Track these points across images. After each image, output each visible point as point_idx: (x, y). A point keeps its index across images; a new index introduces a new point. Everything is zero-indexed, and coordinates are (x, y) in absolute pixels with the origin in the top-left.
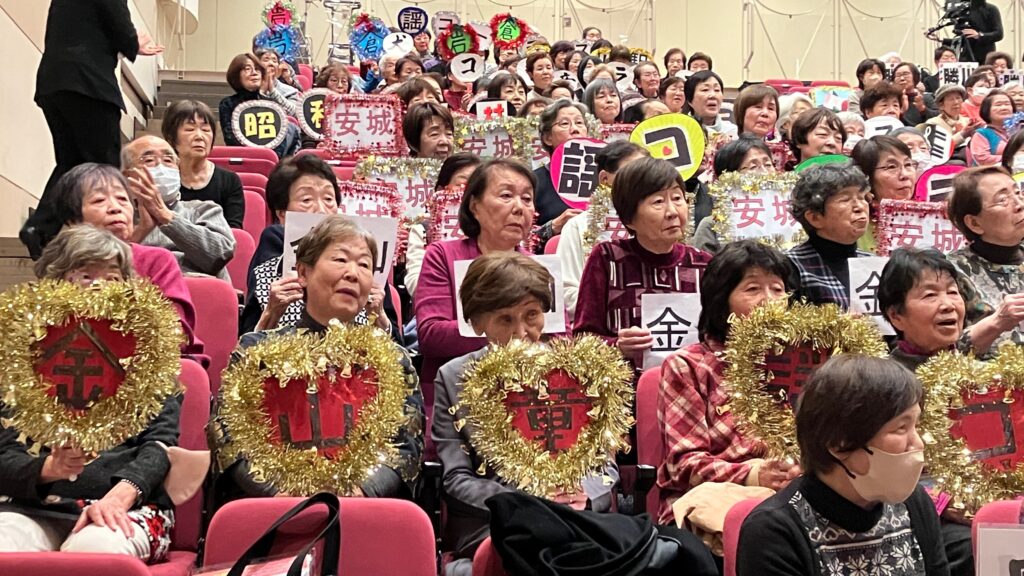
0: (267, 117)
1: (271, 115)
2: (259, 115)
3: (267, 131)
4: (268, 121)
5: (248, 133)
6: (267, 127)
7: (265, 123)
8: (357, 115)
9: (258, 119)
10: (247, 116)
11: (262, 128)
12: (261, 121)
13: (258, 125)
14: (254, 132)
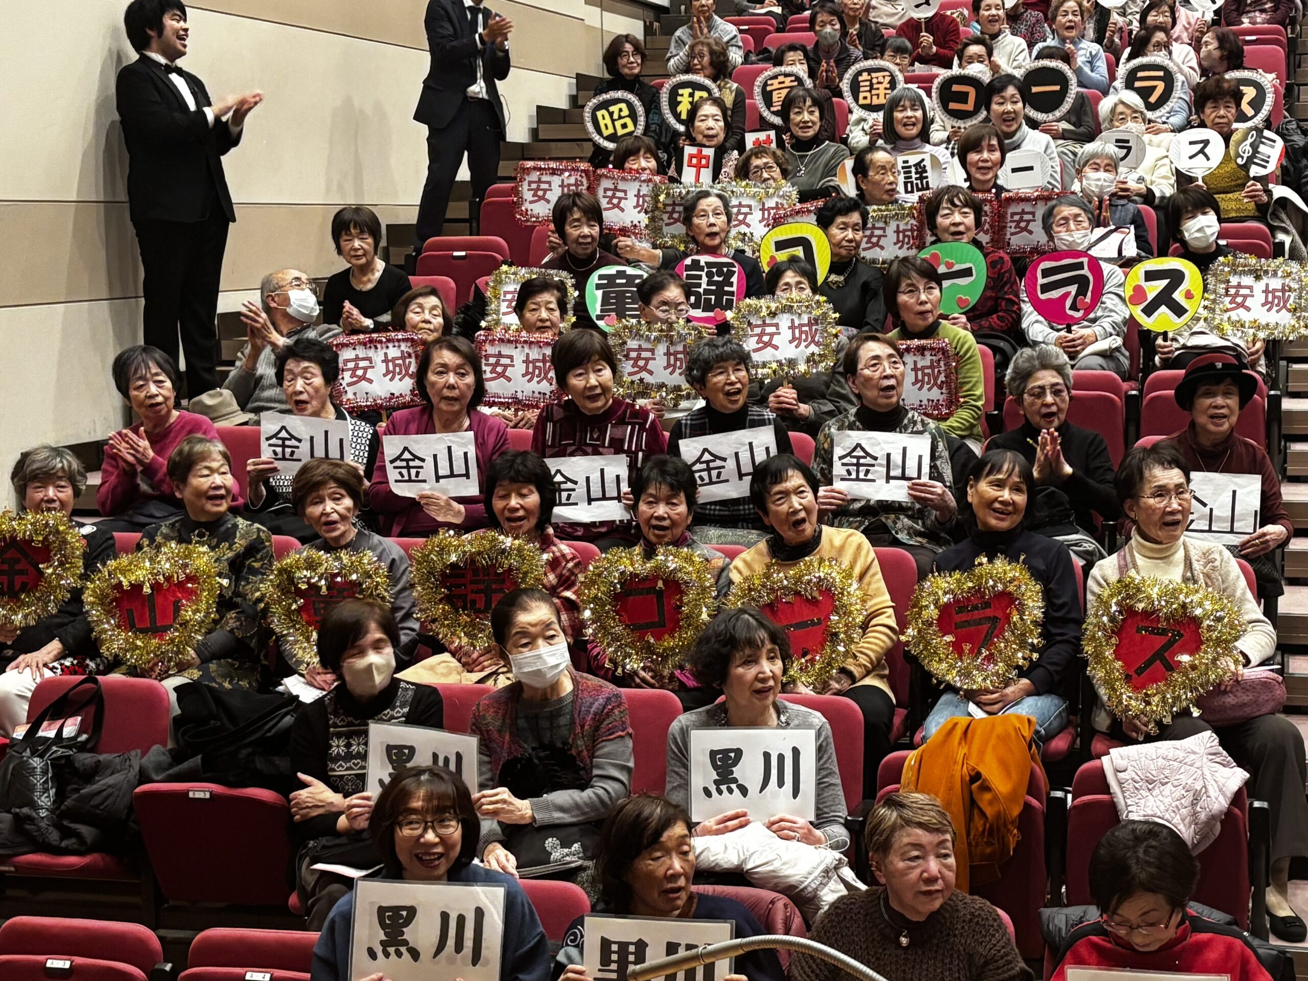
0: (621, 110)
1: (623, 106)
2: (611, 109)
3: (624, 126)
4: (623, 114)
5: (606, 133)
6: (622, 121)
7: (620, 117)
8: (549, 183)
9: (611, 114)
10: (599, 114)
11: (618, 124)
12: (616, 116)
13: (613, 121)
14: (611, 131)
